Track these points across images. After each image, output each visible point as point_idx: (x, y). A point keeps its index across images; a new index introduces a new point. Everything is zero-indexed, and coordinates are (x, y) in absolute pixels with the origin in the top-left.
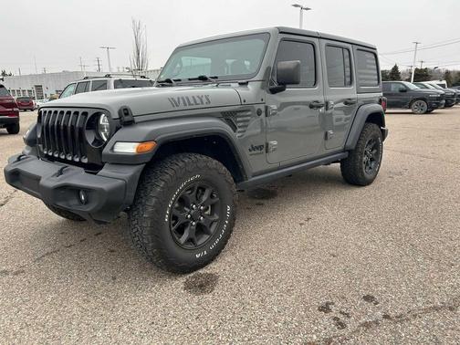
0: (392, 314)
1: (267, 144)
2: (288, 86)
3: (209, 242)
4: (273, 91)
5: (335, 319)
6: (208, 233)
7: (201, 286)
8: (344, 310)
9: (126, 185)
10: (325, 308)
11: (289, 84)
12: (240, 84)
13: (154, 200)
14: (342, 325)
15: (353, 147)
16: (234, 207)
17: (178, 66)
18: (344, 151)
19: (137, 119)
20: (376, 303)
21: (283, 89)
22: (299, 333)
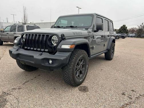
0: (142, 95)
1: (93, 47)
2: (99, 30)
3: (83, 76)
4: (95, 31)
5: (128, 97)
6: (82, 74)
7: (84, 90)
8: (129, 94)
9: (67, 58)
10: (123, 94)
11: (100, 30)
12: (85, 29)
13: (73, 63)
14: (131, 99)
15: (109, 49)
16: (88, 66)
17: (60, 22)
18: (107, 50)
19: (66, 38)
20: (136, 92)
21: (98, 31)
22: (121, 101)
